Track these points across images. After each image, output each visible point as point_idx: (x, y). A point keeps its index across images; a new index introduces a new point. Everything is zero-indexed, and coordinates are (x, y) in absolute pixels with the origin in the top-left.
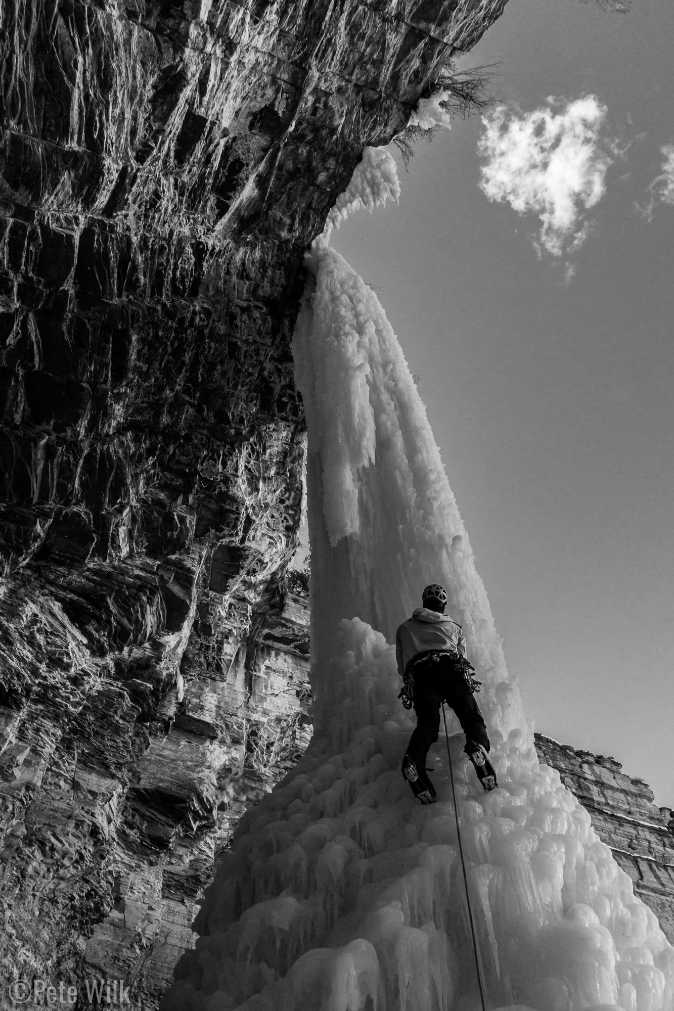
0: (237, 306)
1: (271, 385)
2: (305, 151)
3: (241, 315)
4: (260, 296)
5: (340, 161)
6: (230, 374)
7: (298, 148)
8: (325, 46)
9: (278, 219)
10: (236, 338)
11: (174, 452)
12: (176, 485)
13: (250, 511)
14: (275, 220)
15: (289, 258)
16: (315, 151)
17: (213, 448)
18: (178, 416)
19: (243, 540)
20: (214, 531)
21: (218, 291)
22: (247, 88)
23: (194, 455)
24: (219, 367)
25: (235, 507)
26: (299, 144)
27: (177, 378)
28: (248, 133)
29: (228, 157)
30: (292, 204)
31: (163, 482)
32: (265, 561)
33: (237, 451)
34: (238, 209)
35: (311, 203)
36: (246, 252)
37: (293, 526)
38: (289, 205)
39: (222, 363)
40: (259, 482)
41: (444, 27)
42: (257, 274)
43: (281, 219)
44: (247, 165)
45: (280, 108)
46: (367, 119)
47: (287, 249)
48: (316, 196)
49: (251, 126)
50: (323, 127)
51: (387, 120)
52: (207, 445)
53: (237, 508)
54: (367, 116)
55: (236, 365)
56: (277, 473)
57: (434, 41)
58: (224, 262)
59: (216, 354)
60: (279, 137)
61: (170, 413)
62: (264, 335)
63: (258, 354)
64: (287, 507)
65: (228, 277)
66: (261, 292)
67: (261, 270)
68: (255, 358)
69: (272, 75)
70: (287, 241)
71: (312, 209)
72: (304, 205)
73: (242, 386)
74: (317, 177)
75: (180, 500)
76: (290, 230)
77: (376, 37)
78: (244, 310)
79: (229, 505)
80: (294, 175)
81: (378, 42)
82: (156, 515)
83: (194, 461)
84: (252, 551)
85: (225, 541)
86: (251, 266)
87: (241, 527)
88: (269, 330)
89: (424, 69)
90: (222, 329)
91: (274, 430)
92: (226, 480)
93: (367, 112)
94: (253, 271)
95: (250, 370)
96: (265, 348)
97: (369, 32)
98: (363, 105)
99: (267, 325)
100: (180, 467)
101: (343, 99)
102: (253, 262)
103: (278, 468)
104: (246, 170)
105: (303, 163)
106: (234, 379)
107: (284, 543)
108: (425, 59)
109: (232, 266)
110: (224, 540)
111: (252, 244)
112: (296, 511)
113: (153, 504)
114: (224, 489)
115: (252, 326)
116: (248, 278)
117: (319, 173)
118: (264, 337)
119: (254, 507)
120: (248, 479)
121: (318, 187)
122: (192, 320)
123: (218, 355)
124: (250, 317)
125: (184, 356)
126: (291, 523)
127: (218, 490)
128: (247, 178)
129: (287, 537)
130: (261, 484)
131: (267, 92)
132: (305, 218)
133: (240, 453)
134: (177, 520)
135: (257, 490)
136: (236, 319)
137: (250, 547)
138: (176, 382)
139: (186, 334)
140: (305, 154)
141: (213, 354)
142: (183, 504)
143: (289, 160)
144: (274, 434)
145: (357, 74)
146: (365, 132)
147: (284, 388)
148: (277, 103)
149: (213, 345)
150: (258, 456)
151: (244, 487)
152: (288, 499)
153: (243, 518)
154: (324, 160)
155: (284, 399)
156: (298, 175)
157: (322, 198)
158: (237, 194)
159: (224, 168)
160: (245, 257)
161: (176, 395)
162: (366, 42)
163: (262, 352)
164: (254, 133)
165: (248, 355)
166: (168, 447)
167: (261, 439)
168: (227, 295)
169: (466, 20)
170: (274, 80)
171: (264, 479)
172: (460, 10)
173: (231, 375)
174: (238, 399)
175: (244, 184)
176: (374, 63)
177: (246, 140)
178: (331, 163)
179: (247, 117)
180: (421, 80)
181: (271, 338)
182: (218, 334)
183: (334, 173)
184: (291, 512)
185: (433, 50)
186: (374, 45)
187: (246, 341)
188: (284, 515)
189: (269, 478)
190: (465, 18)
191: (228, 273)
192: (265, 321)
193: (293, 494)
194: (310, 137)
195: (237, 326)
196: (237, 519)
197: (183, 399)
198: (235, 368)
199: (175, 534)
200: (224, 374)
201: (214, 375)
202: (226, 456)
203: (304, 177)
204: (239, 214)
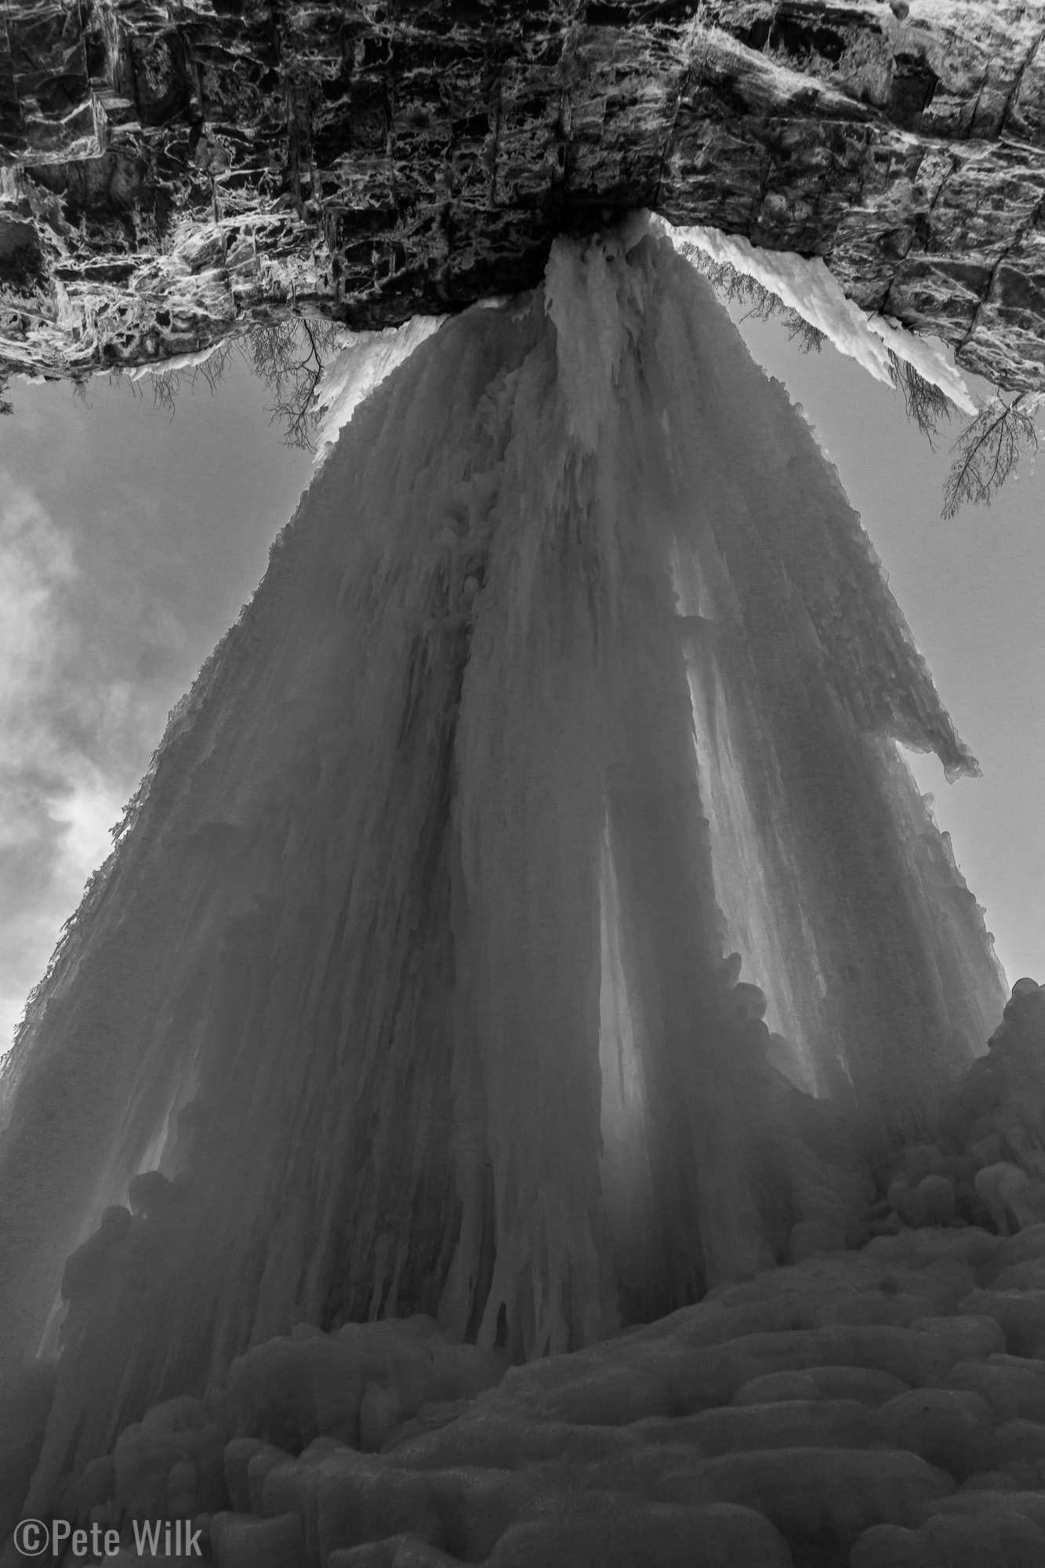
0: (561, 112)
1: (399, 222)
2: (819, 158)
3: (546, 126)
4: (577, 150)
5: (808, 225)
6: (424, 136)
7: (823, 145)
8: (1016, 157)
9: (699, 142)
10: (498, 128)
11: (232, 58)
12: (146, 82)
13: (145, 270)
14: (695, 135)
15: (637, 182)
16: (822, 177)
17: (266, 147)
18: (317, 45)
19: (67, 275)
20: (63, 203)
21: (585, 65)
22: (970, 36)
23: (235, 108)
24: (431, 107)
25: (145, 235)
26: (828, 144)
27: (409, 21)
28: (890, 56)
29: (845, 24)
30: (728, 159)
31: (139, 44)
32: (29, 334)
33: (276, 201)
34: (750, 67)
35: (733, 194)
36: (656, 101)
37: (121, 360)
38: (725, 155)
39: (442, 111)
40: (215, 267)
41: (998, 320)
42: (615, 132)
43: (701, 147)
44: (836, 68)
45: (939, 108)
46: (867, 248)
47: (653, 174)
48: (745, 200)
49: (903, 59)
50: (861, 181)
51: (865, 279)
52: (270, 132)
53: (144, 242)
54: (872, 246)
55: (444, 145)
56: (238, 297)
57: (973, 311)
58: (643, 63)
59: (458, 93)
60: (890, 118)
61: (319, 23)
62: (512, 183)
63: (471, 181)
64: (154, 333)
65: (612, 77)
66: (583, 150)
67: (622, 139)
68: (464, 178)
69: (987, 76)
70: (666, 171)
71: (724, 198)
72: (728, 181)
73: (402, 169)
74: (777, 192)
75: (121, 103)
76: (686, 171)
77: (996, 229)
78: (557, 127)
79: (143, 220)
80: (778, 149)
81: (990, 233)
82: (68, 53)
83: (219, 109)
84: (48, 301)
85: (49, 235)
86: (631, 117)
87: (102, 261)
88: (524, 192)
89: (936, 310)
90: (512, 92)
91: (317, 258)
92: (201, 198)
93: (878, 245)
94: (623, 122)
95: (438, 177)
96: (488, 193)
97: (1003, 214)
98: (887, 234)
99: (532, 183)
100: (196, 80)
101: (906, 201)
102: (639, 119)
103: (249, 295)
104: (827, 68)
105: (799, 160)
106: (415, 149)
107: (81, 355)
108: (950, 307)
109: (635, 81)
110: (50, 232)
111: (671, 108)
112: (156, 354)
113: (87, 37)
114: (179, 198)
115: (529, 154)
116: (609, 116)
117: (785, 194)
118: (507, 184)
119: (155, 276)
120: (214, 244)
121: (761, 199)
122: (539, 26)
123: (457, 99)
124: (545, 146)
125: (461, 27)
126: (126, 353)
127: (170, 184)
128: (814, 74)
129: (95, 356)
130: (209, 273)
131: (961, 74)
132: (706, 191)
133: (274, 210)
134: (76, 112)
135: (197, 270)
136: (536, 117)
137: (54, 295)
138: (398, 20)
139: (510, 21)
140: (814, 160)
141: (455, 87)
142: (109, 112)
143: (801, 134)
144: (311, 262)
145: (946, 214)
146: (848, 250)
147: (398, 248)
148: (944, 98)
149: (476, 81)
150: (267, 246)
151: (197, 242)
152: (175, 330)
153: (125, 259)
154: (807, 197)
155: (375, 257)
156: (778, 158)
157: (743, 212)
158: (784, 60)
159: (824, 21)
160: (648, 101)
161: (364, 26)
162: (990, 215)
163: (478, 189)
164: (890, 66)
165: (466, 161)
166: (245, 38)
167: (303, 240)
168: (577, 86)
169: (1005, 348)
170: (979, 83)
171: (224, 276)
172: (1020, 335)
173: (419, 139)
174: (374, 167)
175: (802, 71)
176: (964, 236)
177: (877, 55)
178: (803, 211)
179: (916, 45)
180: (922, 311)
181: (511, 199)
182: (499, 87)
183: (788, 220)
184: (150, 345)
185: (963, 313)
186: (986, 228)
187: (495, 149)
188: (136, 333)
189: (228, 286)
190: (1008, 346)
191: (621, 75)
192: (540, 177)
193: (190, 336)
194: (843, 161)
195: (521, 123)
196: (119, 249)
197: (353, 46)
198: (437, 142)
199: (39, 117)
200: (421, 122)
201: (412, 101)
202: (255, 182)
203: (779, 169)
204: (741, 72)
